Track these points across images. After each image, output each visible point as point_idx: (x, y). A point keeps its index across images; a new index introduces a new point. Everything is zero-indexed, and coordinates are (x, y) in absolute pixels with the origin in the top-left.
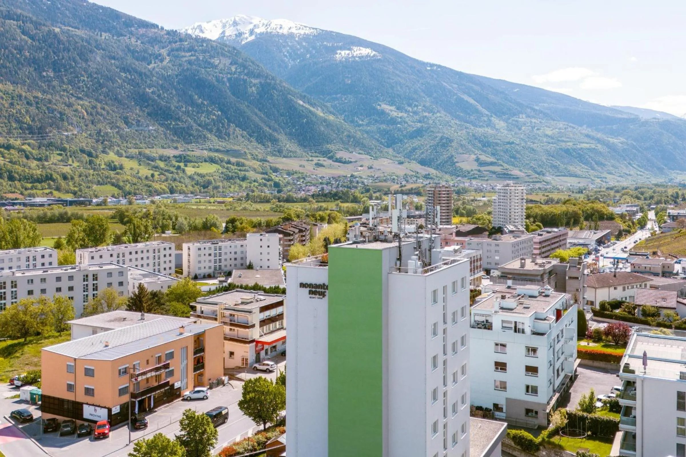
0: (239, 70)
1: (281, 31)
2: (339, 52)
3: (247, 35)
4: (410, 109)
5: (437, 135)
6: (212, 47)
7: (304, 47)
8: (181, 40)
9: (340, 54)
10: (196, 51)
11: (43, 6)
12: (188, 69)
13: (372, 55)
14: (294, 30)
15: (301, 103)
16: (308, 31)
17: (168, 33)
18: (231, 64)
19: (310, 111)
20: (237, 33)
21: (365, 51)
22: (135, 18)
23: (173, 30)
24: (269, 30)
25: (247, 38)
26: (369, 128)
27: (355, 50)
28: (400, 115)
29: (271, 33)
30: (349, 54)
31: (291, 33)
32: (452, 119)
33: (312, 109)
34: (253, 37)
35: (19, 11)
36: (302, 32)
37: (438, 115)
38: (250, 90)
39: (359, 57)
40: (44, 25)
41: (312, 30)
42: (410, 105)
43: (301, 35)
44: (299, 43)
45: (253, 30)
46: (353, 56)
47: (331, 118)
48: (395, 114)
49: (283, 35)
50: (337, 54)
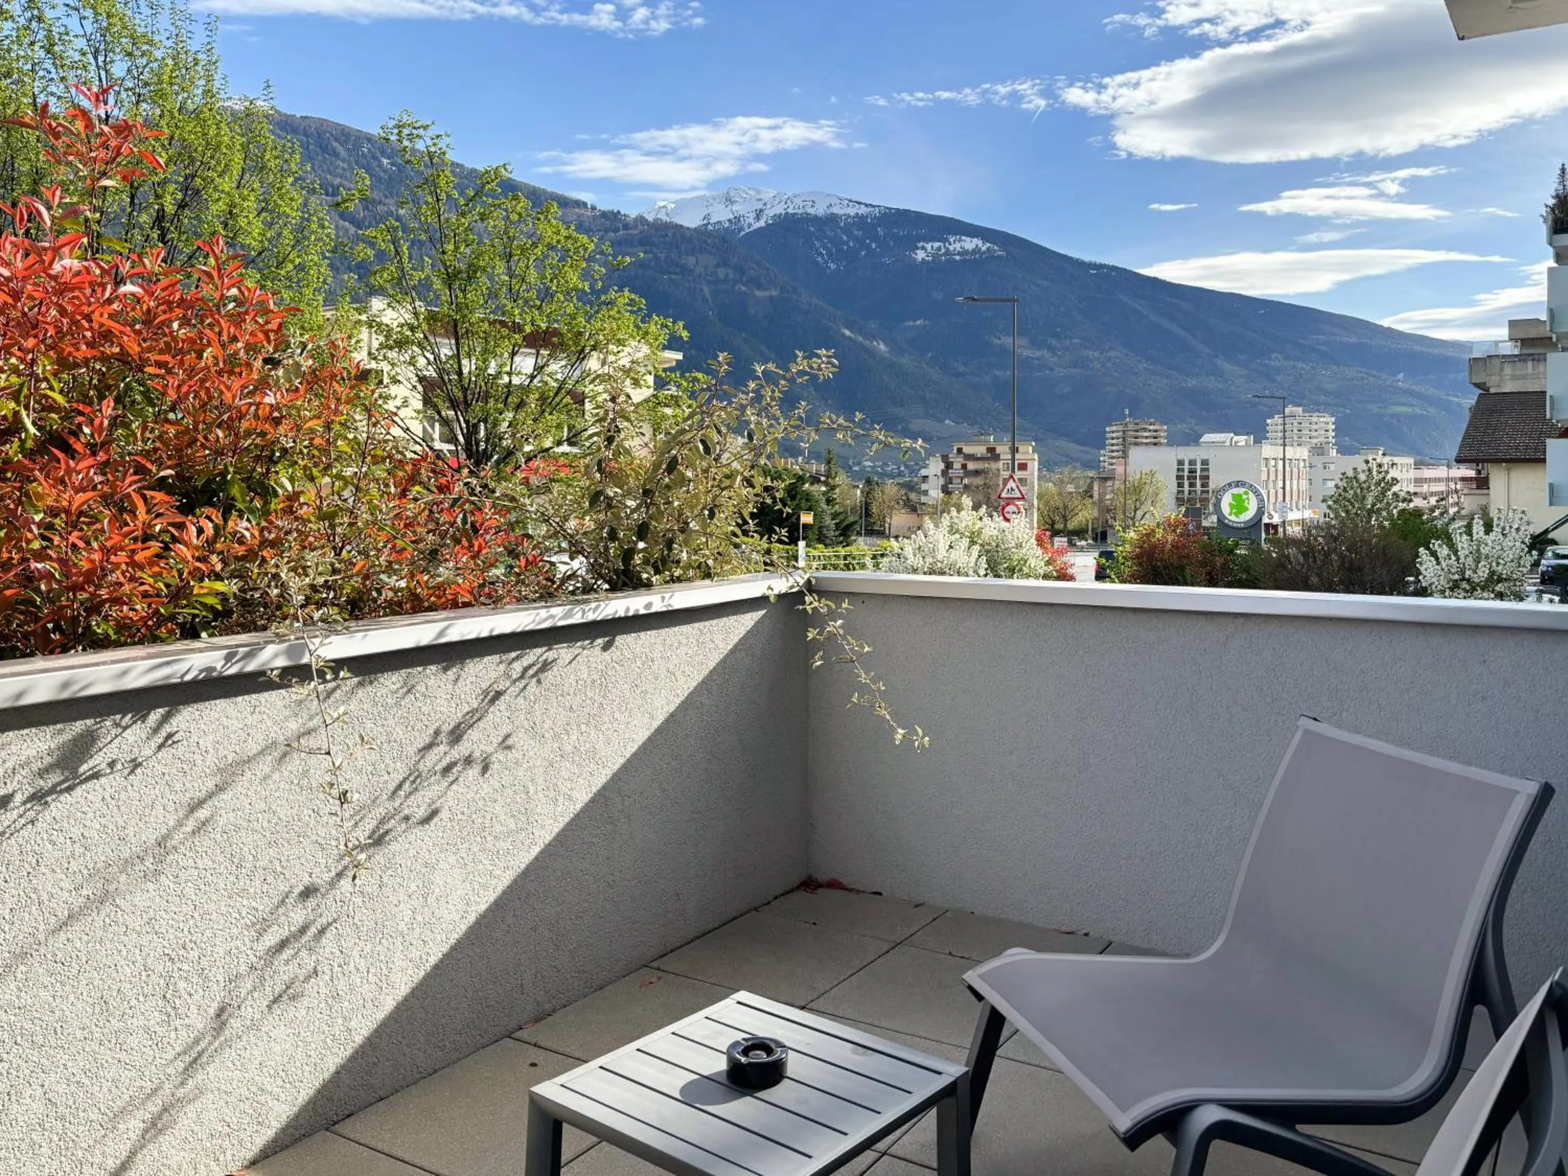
0: (731, 276)
1: (811, 211)
2: (920, 244)
3: (751, 220)
4: (1054, 342)
5: (1109, 389)
6: (683, 237)
7: (856, 239)
8: (626, 227)
9: (923, 248)
10: (653, 244)
11: (382, 175)
12: (636, 276)
13: (984, 248)
14: (836, 210)
15: (847, 333)
16: (863, 210)
17: (604, 215)
18: (718, 265)
19: (863, 348)
20: (731, 217)
21: (970, 244)
22: (544, 191)
23: (612, 212)
24: (791, 211)
25: (750, 225)
26: (977, 379)
27: (952, 240)
28: (1038, 354)
29: (794, 215)
30: (939, 249)
31: (832, 214)
32: (1139, 362)
33: (867, 343)
34: (762, 223)
35: (337, 181)
36: (852, 211)
37: (1112, 354)
38: (752, 311)
39: (959, 254)
40: (380, 202)
41: (870, 209)
42: (1055, 335)
43: (849, 216)
44: (847, 230)
45: (761, 211)
46: (948, 252)
47: (904, 360)
48: (1026, 353)
49: (816, 220)
50: (917, 248)
